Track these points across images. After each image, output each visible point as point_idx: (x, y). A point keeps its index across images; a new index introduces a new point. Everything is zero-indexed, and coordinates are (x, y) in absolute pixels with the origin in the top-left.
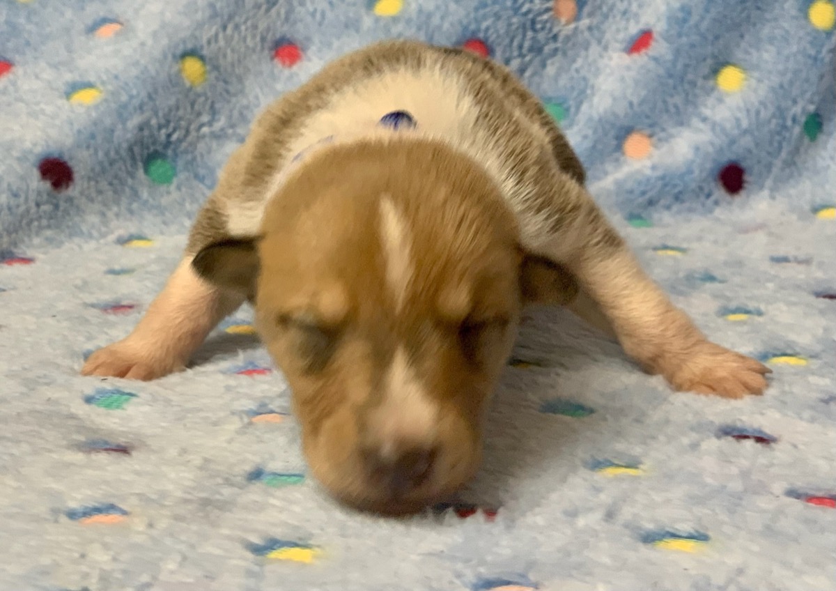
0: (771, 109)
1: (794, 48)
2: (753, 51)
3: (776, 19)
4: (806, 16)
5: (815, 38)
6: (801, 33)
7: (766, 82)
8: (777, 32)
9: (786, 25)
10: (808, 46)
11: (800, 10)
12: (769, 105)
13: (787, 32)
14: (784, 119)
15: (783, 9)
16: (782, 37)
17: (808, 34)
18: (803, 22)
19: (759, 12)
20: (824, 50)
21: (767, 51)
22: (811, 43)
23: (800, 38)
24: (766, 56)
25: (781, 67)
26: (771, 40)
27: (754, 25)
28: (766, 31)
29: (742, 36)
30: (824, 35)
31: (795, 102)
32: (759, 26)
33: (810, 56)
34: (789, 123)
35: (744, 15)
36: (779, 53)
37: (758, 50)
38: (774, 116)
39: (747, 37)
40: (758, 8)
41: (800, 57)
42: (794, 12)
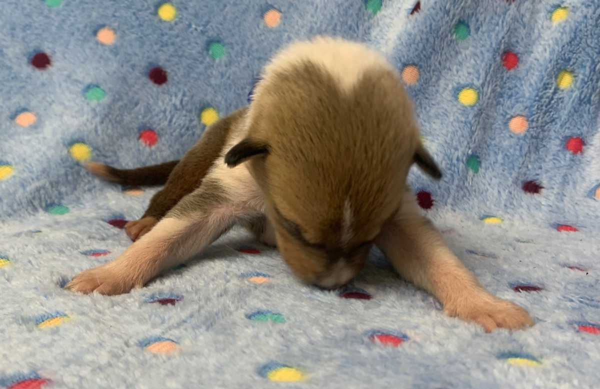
0: (441, 155)
1: (452, 119)
2: (426, 124)
3: (438, 104)
4: (457, 99)
5: (464, 111)
6: (455, 109)
7: (437, 141)
8: (440, 111)
9: (445, 106)
10: (459, 116)
11: (452, 96)
12: (439, 153)
13: (446, 110)
14: (451, 160)
15: (443, 96)
16: (443, 112)
17: (460, 109)
18: (455, 103)
19: (427, 101)
20: (470, 117)
21: (434, 123)
22: (462, 114)
23: (454, 113)
24: (434, 126)
25: (444, 131)
26: (437, 116)
27: (425, 108)
28: (433, 111)
29: (419, 116)
30: (469, 108)
31: (456, 149)
32: (428, 108)
33: (462, 122)
34: (455, 161)
35: (418, 103)
36: (442, 124)
37: (429, 123)
38: (444, 159)
39: (421, 116)
40: (426, 98)
41: (455, 124)
42: (449, 98)
